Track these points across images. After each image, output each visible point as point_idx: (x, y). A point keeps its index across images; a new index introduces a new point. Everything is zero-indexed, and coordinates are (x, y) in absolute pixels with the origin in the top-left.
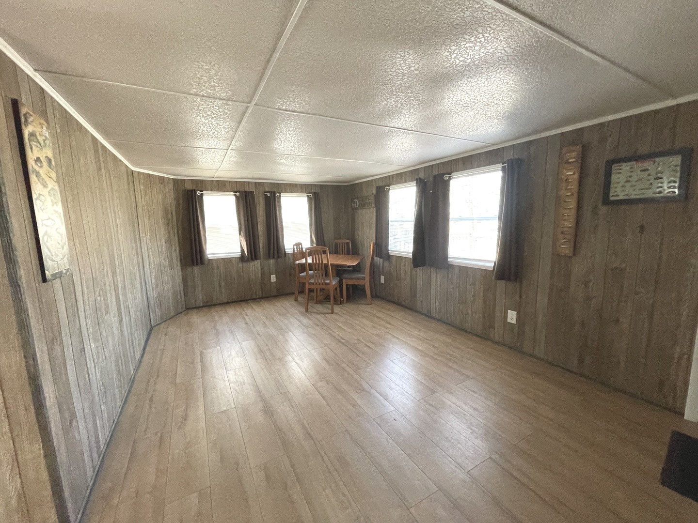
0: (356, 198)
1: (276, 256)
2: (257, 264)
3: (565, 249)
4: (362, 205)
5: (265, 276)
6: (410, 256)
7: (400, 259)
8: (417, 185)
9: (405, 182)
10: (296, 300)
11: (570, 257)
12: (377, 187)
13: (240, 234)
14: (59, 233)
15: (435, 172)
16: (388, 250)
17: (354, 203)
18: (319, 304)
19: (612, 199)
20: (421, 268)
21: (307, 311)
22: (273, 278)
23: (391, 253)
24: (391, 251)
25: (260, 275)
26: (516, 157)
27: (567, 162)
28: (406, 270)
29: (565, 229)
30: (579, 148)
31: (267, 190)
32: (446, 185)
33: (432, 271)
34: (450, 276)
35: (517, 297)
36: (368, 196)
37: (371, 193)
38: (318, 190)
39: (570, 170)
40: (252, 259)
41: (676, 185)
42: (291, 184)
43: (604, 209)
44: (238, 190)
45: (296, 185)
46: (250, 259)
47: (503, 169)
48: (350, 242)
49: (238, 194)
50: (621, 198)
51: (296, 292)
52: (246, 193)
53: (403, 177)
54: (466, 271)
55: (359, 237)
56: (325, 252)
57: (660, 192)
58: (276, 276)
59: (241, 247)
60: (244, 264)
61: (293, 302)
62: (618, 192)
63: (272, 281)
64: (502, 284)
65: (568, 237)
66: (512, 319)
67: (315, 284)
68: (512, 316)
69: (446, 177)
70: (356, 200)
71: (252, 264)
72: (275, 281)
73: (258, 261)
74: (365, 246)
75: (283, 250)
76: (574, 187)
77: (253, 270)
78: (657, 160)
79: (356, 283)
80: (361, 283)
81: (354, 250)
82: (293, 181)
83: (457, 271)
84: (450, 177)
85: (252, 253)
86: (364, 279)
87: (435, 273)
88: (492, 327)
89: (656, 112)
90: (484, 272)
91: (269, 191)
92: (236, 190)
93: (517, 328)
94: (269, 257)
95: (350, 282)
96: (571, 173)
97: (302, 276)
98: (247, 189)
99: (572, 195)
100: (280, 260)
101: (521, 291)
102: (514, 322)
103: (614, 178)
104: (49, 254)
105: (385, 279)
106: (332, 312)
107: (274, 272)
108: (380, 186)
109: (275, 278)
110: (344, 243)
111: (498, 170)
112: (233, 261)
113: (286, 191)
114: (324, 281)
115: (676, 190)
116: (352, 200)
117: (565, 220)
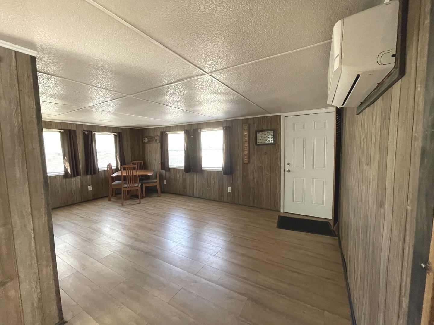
0: (145, 137)
1: (92, 173)
2: (78, 179)
3: (246, 161)
4: (150, 141)
5: (84, 187)
6: (183, 168)
7: (176, 170)
8: (185, 132)
9: (178, 130)
10: (110, 200)
11: (247, 164)
12: (161, 132)
13: (64, 158)
15: (194, 128)
16: (169, 166)
17: (144, 139)
18: (128, 200)
19: (258, 143)
20: (188, 173)
21: (122, 205)
22: (90, 188)
23: (170, 167)
24: (171, 166)
25: (80, 187)
26: (227, 126)
27: (244, 130)
28: (179, 175)
29: (246, 154)
30: (248, 125)
31: (85, 130)
32: (199, 134)
33: (194, 174)
34: (203, 176)
35: (231, 181)
36: (154, 136)
37: (156, 135)
38: (120, 131)
39: (246, 132)
40: (74, 176)
41: (273, 140)
42: (102, 126)
43: (256, 147)
44: (63, 128)
45: (106, 127)
46: (73, 175)
47: (223, 129)
48: (142, 162)
49: (62, 131)
50: (260, 143)
51: (110, 195)
52: (70, 131)
53: (176, 128)
54: (211, 173)
55: (148, 159)
56: (134, 168)
57: (269, 142)
58: (92, 186)
59: (65, 167)
60: (67, 179)
61: (108, 202)
62: (260, 141)
63: (89, 190)
64: (225, 176)
65: (247, 156)
66: (230, 191)
67: (128, 187)
68: (230, 190)
69: (199, 131)
70: (146, 138)
71: (73, 179)
72: (91, 189)
73: (79, 177)
74: (153, 164)
75: (97, 169)
76: (247, 138)
77: (75, 184)
78: (268, 132)
79: (152, 185)
80: (155, 184)
81: (145, 166)
82: (103, 125)
83: (206, 173)
84: (201, 131)
85: (75, 171)
86: (156, 183)
87: (195, 175)
88: (222, 196)
89: (267, 117)
90: (218, 172)
91: (87, 130)
92: (60, 128)
93: (232, 194)
94: (87, 174)
95: (147, 185)
96: (246, 134)
97: (114, 184)
98: (69, 128)
99: (247, 141)
100: (94, 176)
101: (232, 178)
102: (231, 192)
103: (258, 136)
105: (166, 182)
106: (140, 203)
107: (90, 183)
108: (163, 132)
109: (91, 188)
110: (139, 163)
111: (222, 130)
112: (58, 178)
113: (98, 131)
114: (134, 185)
115: (273, 141)
116: (143, 137)
117: (245, 150)
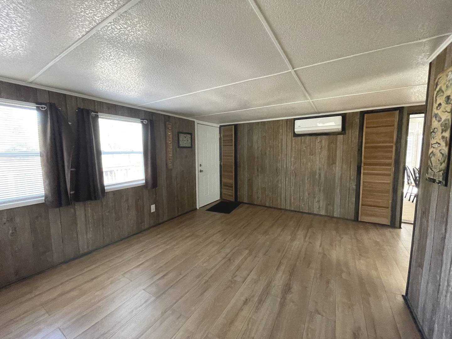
3: (171, 166)
11: (172, 170)
14: (441, 153)
27: (169, 129)
29: (170, 157)
30: (171, 124)
35: (155, 196)
41: (190, 143)
43: (178, 149)
57: (188, 145)
62: (181, 144)
65: (171, 161)
66: (153, 210)
68: (153, 208)
69: (93, 115)
76: (171, 139)
78: (187, 135)
88: (142, 222)
93: (155, 213)
96: (170, 134)
99: (171, 143)
101: (156, 192)
103: (180, 139)
104: (431, 165)
117: (170, 154)
